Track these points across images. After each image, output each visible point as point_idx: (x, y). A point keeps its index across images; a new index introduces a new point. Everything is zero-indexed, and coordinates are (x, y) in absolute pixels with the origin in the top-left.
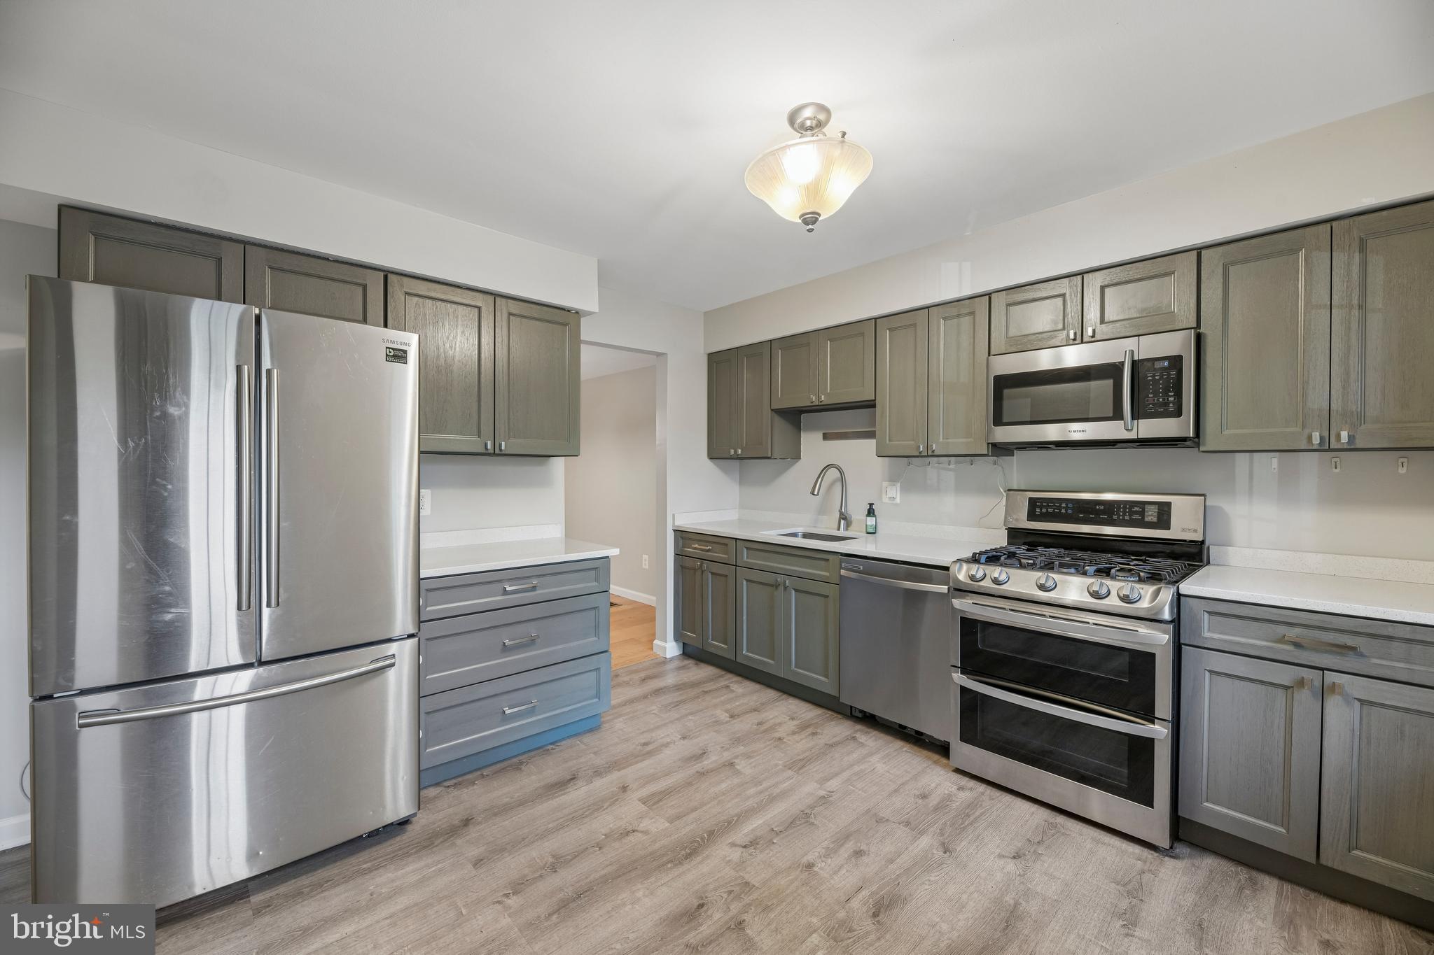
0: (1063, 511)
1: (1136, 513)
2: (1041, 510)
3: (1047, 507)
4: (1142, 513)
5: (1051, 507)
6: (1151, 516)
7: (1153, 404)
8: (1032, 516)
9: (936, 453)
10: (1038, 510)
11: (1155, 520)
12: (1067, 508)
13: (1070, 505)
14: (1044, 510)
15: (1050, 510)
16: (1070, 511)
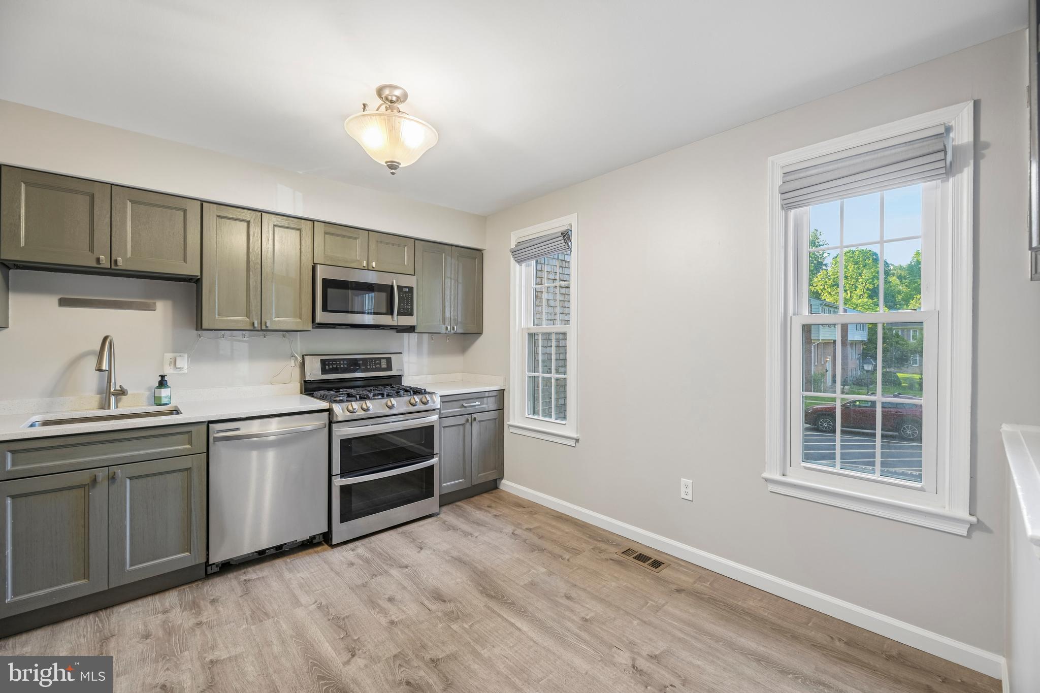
0: (342, 366)
1: (378, 364)
2: (329, 367)
3: (332, 364)
4: (380, 364)
5: (335, 364)
6: (384, 365)
7: (403, 309)
8: (324, 371)
9: (269, 328)
10: (327, 367)
11: (386, 366)
12: (344, 364)
13: (345, 362)
14: (331, 367)
15: (335, 366)
16: (346, 366)
